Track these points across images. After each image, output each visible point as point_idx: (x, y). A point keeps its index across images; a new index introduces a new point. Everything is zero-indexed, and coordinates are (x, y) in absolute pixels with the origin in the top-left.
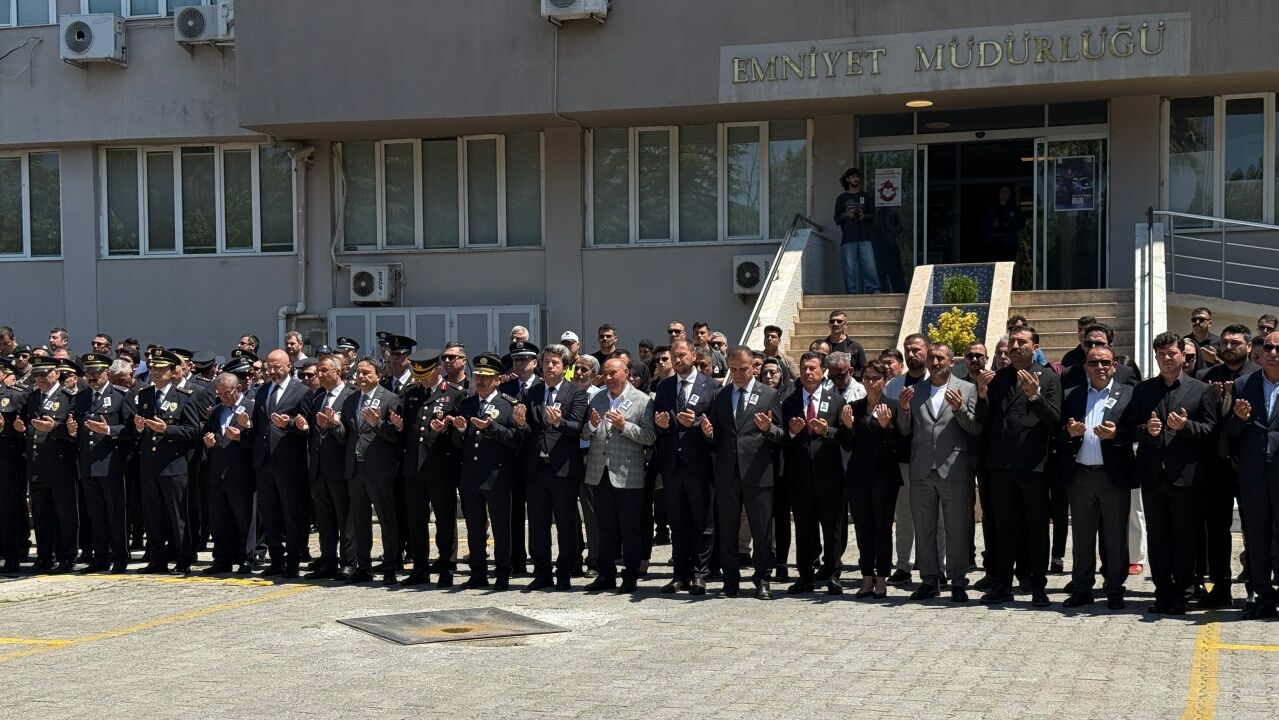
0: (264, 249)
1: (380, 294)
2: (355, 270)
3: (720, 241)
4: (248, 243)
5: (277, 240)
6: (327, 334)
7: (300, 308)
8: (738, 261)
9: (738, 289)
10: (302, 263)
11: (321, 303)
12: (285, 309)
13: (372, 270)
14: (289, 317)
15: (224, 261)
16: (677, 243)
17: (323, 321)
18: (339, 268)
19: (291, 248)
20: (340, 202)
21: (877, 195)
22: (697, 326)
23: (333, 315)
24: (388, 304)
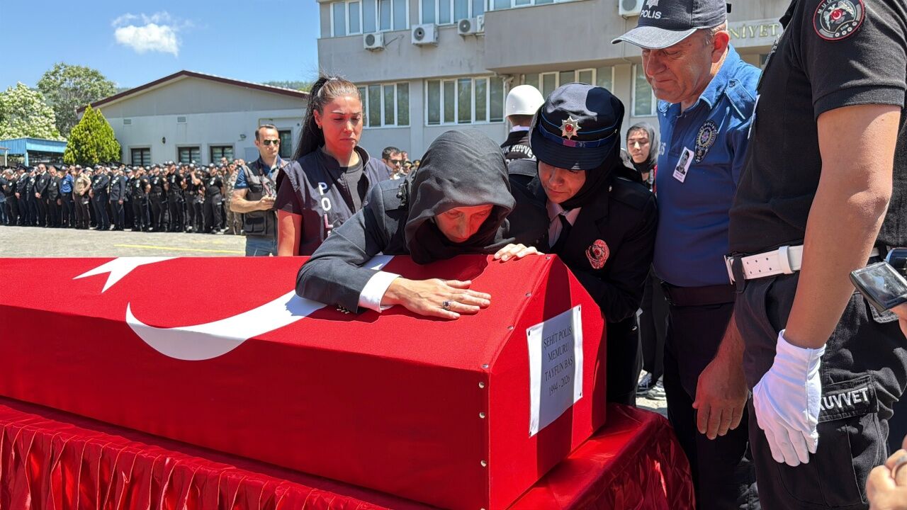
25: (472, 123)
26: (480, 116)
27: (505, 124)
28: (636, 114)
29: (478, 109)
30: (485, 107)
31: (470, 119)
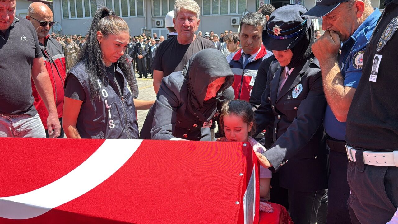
0: (138, 16)
1: (161, 25)
2: (156, 20)
3: (228, 14)
4: (135, 15)
5: (140, 14)
6: (151, 34)
7: (146, 28)
8: (232, 18)
9: (232, 24)
10: (146, 19)
11: (150, 27)
12: (143, 28)
13: (160, 20)
14: (143, 30)
15: (130, 18)
16: (220, 15)
17: (150, 31)
18: (153, 20)
19: (143, 16)
20: (153, 7)
21: (260, 5)
22: (230, 31)
23: (152, 30)
24: (163, 27)
25: (129, 17)
26: (133, 14)
27: (145, 17)
28: (204, 14)
29: (131, 10)
30: (135, 8)
31: (128, 15)
